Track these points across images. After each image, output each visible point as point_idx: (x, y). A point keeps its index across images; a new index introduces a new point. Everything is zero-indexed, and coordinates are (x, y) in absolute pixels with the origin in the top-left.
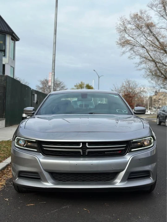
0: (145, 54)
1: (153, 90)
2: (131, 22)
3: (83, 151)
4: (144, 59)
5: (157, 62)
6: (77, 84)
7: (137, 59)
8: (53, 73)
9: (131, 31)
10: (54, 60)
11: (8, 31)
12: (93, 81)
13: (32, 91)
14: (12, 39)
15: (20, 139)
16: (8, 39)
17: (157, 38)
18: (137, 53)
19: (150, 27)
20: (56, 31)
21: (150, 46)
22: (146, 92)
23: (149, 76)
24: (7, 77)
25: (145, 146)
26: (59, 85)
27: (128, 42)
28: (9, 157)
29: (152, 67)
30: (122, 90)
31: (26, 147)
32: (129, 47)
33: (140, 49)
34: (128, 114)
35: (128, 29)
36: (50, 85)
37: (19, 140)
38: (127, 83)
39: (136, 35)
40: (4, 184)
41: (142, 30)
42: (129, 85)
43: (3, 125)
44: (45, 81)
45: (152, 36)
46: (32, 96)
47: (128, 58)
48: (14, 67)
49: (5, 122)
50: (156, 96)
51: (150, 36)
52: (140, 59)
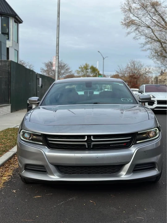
0: (150, 34)
1: (159, 71)
2: (136, 2)
3: (88, 144)
4: (150, 39)
5: (163, 42)
6: (81, 66)
7: (143, 40)
8: (57, 57)
9: (136, 10)
10: (58, 43)
11: (11, 13)
12: (98, 62)
13: (36, 75)
14: (15, 22)
15: (26, 132)
16: (11, 22)
17: (163, 17)
18: (142, 33)
19: (155, 6)
20: (59, 13)
21: (155, 26)
22: (151, 73)
23: (155, 57)
24: (12, 62)
25: (150, 138)
26: (64, 67)
27: (133, 22)
28: (15, 145)
29: (158, 47)
30: (127, 71)
31: (32, 140)
32: (134, 27)
33: (145, 29)
34: (133, 103)
35: (133, 9)
36: (55, 69)
37: (24, 133)
38: (133, 64)
39: (141, 14)
40: (11, 174)
41: (147, 9)
42: (134, 66)
43: (8, 111)
44: (49, 63)
45: (158, 16)
46: (36, 80)
47: (133, 39)
48: (18, 50)
49: (10, 108)
50: (161, 76)
51: (155, 15)
52: (146, 39)
